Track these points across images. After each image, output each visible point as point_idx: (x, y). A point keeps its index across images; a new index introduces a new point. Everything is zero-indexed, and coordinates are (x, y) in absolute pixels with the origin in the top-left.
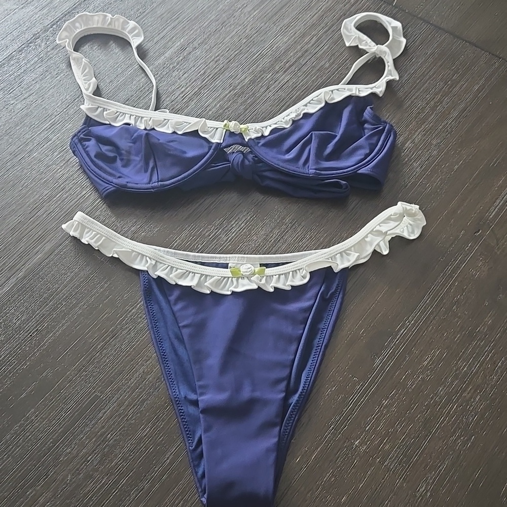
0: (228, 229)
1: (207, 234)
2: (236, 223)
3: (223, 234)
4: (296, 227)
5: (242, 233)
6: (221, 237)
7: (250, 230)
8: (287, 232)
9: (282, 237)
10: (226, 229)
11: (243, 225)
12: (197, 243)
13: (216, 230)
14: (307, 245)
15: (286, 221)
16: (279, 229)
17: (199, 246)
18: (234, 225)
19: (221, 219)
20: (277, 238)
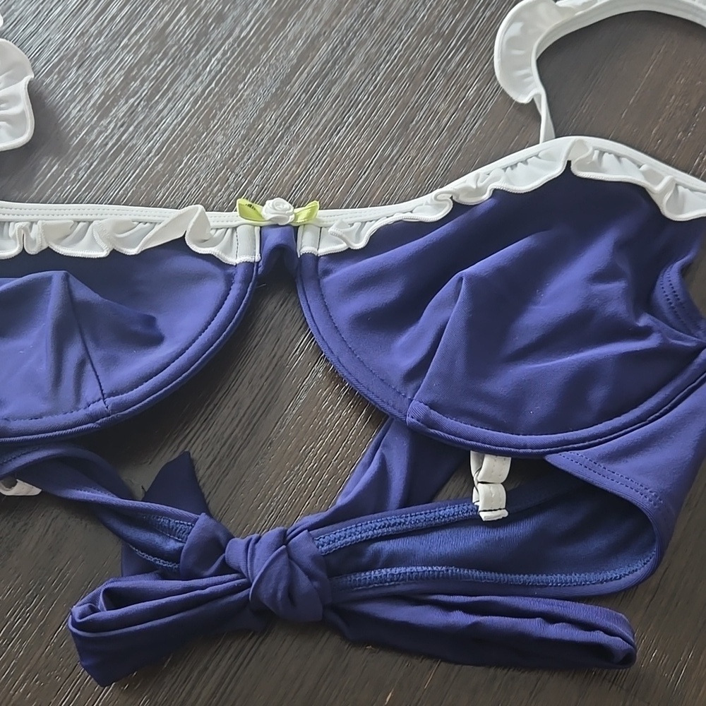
0: (151, 123)
1: (99, 141)
2: (170, 105)
3: (139, 139)
4: (318, 100)
5: (187, 129)
6: (134, 146)
7: (207, 122)
8: (298, 114)
9: (289, 128)
10: (147, 122)
11: (187, 109)
12: (75, 166)
13: (122, 129)
14: (351, 142)
15: (292, 87)
16: (278, 108)
17: (81, 173)
18: (165, 112)
19: (132, 101)
20: (276, 134)
